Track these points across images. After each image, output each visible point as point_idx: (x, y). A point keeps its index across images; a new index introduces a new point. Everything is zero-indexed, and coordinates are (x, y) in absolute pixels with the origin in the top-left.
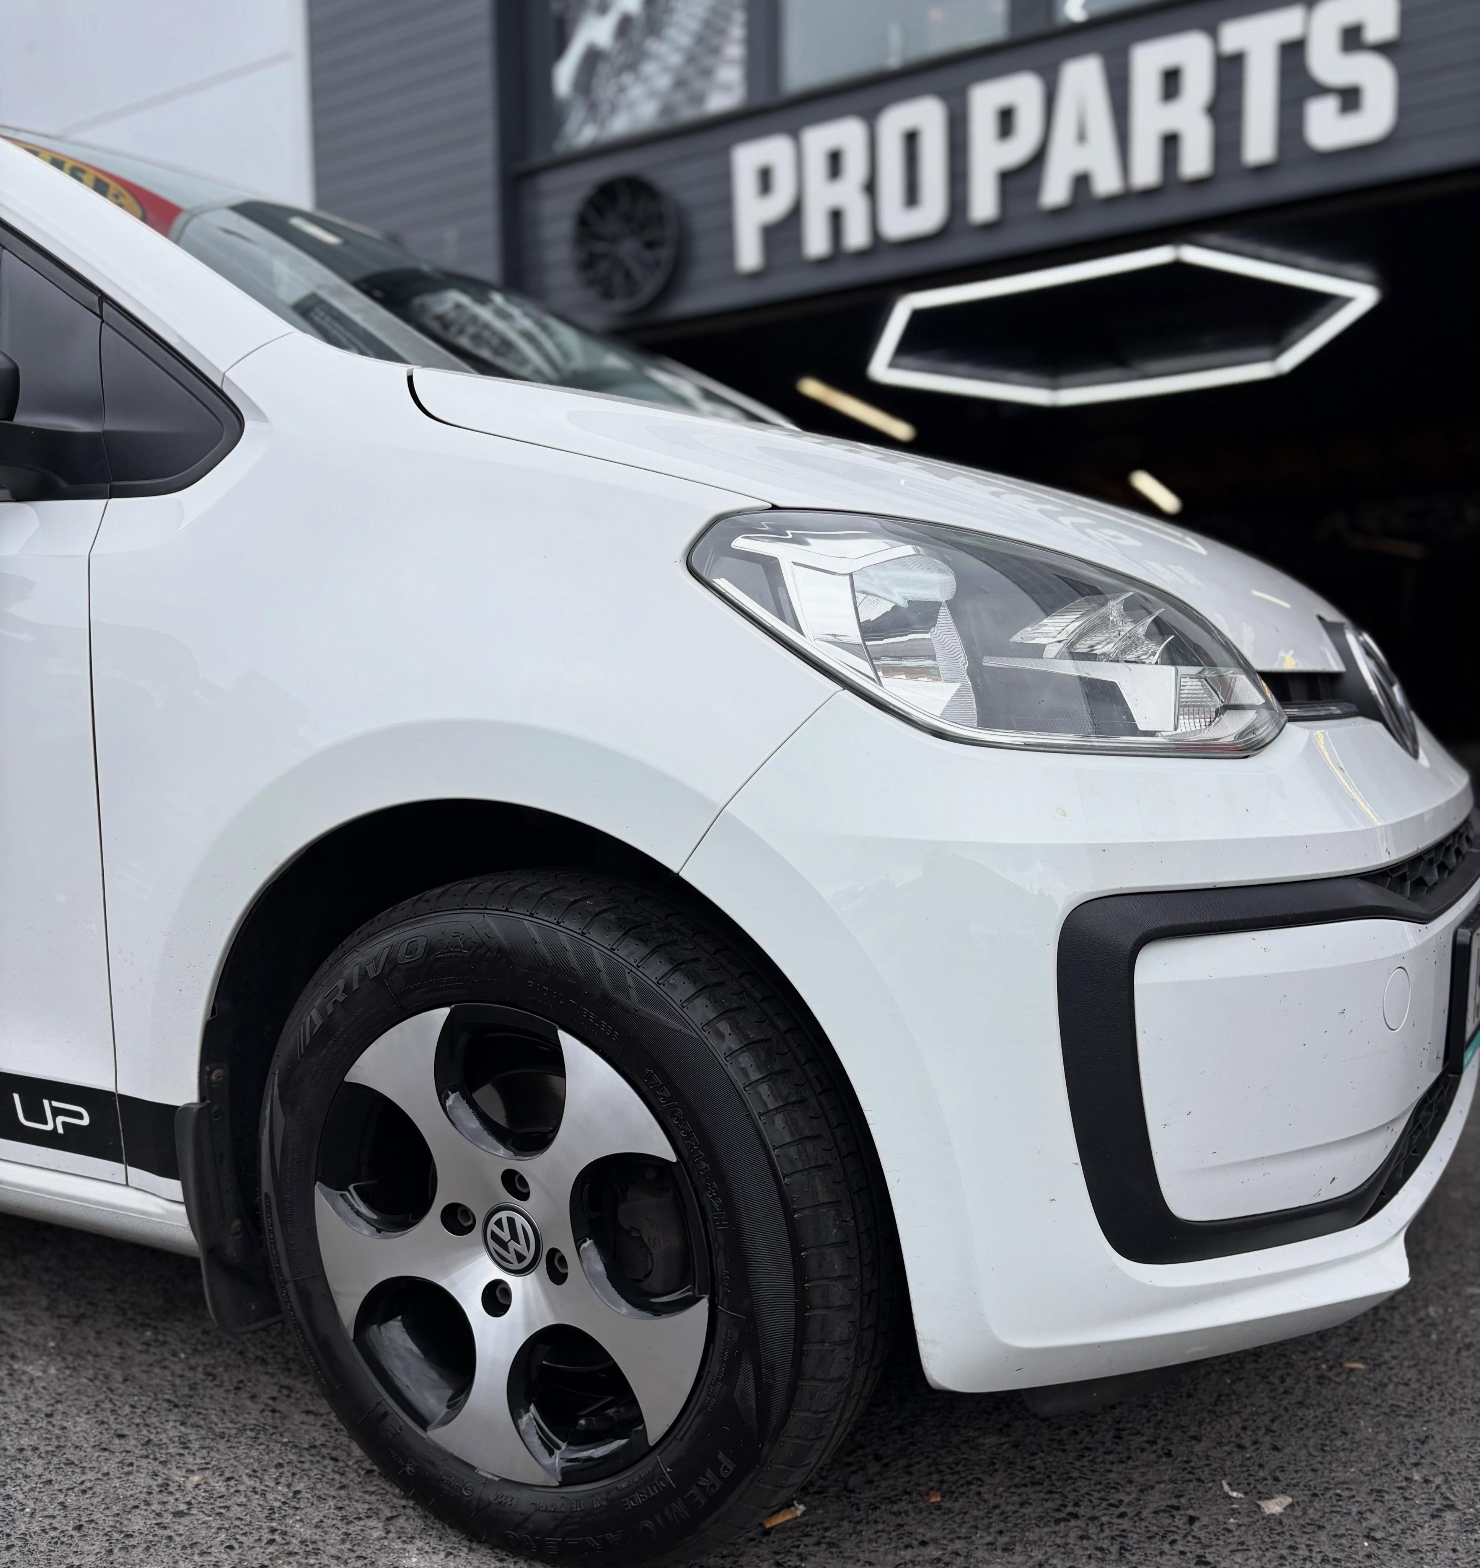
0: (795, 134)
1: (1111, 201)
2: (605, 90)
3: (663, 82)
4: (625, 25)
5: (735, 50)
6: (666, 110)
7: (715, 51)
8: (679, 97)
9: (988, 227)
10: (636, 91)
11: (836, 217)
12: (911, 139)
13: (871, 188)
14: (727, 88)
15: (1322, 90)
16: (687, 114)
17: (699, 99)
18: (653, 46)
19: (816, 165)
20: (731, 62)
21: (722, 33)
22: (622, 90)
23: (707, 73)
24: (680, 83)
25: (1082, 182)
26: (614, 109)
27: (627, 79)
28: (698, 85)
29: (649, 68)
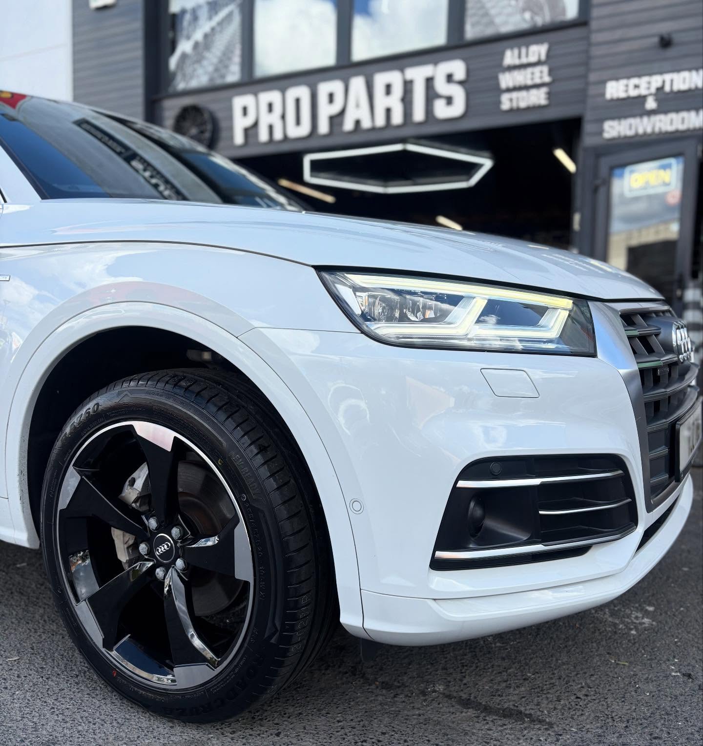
0: (256, 94)
1: (368, 130)
2: (188, 70)
3: (210, 69)
4: (196, 45)
5: (237, 59)
6: (211, 79)
7: (230, 59)
8: (216, 75)
9: (325, 136)
10: (200, 71)
11: (271, 128)
12: (298, 101)
13: (283, 117)
14: (233, 73)
15: (439, 96)
16: (219, 82)
17: (223, 76)
18: (207, 54)
19: (264, 108)
20: (235, 64)
21: (232, 52)
22: (195, 70)
23: (227, 67)
24: (217, 70)
25: (358, 123)
26: (192, 77)
27: (196, 66)
28: (223, 71)
29: (205, 63)
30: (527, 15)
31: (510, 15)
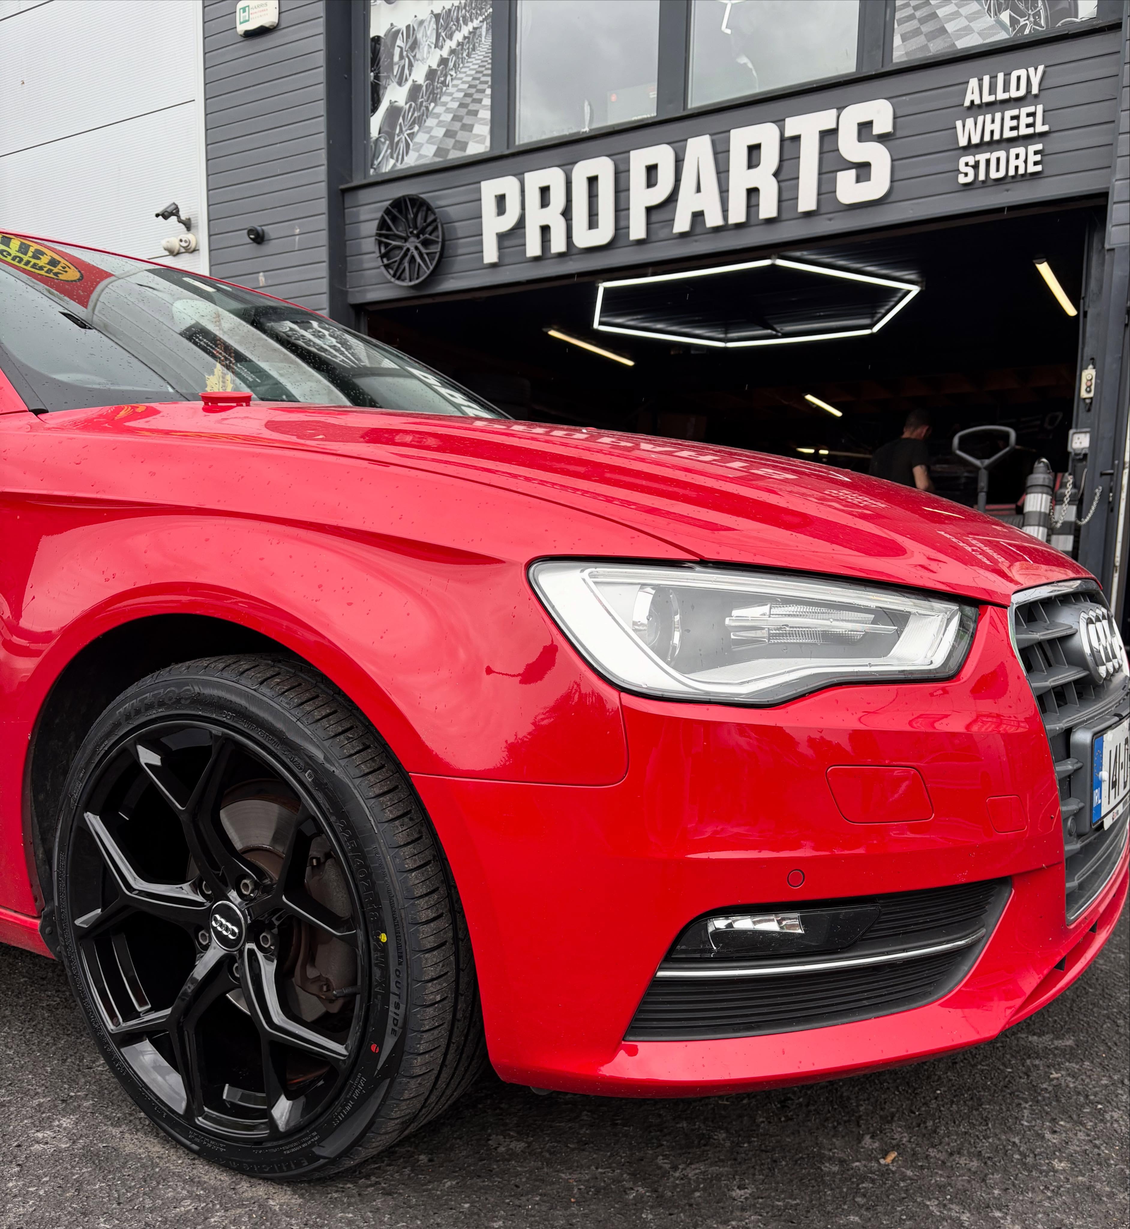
0: (520, 175)
1: (717, 230)
3: (440, 132)
4: (415, 91)
5: (485, 114)
7: (474, 114)
8: (448, 143)
9: (640, 242)
10: (421, 138)
11: (545, 230)
12: (593, 181)
13: (567, 213)
14: (480, 139)
15: (847, 165)
16: (454, 155)
17: (463, 145)
18: (435, 108)
19: (533, 197)
20: (482, 121)
21: (477, 102)
22: (412, 136)
23: (468, 128)
24: (449, 134)
25: (698, 216)
27: (416, 128)
28: (463, 136)
29: (430, 122)
30: (1005, 16)
31: (971, 18)
